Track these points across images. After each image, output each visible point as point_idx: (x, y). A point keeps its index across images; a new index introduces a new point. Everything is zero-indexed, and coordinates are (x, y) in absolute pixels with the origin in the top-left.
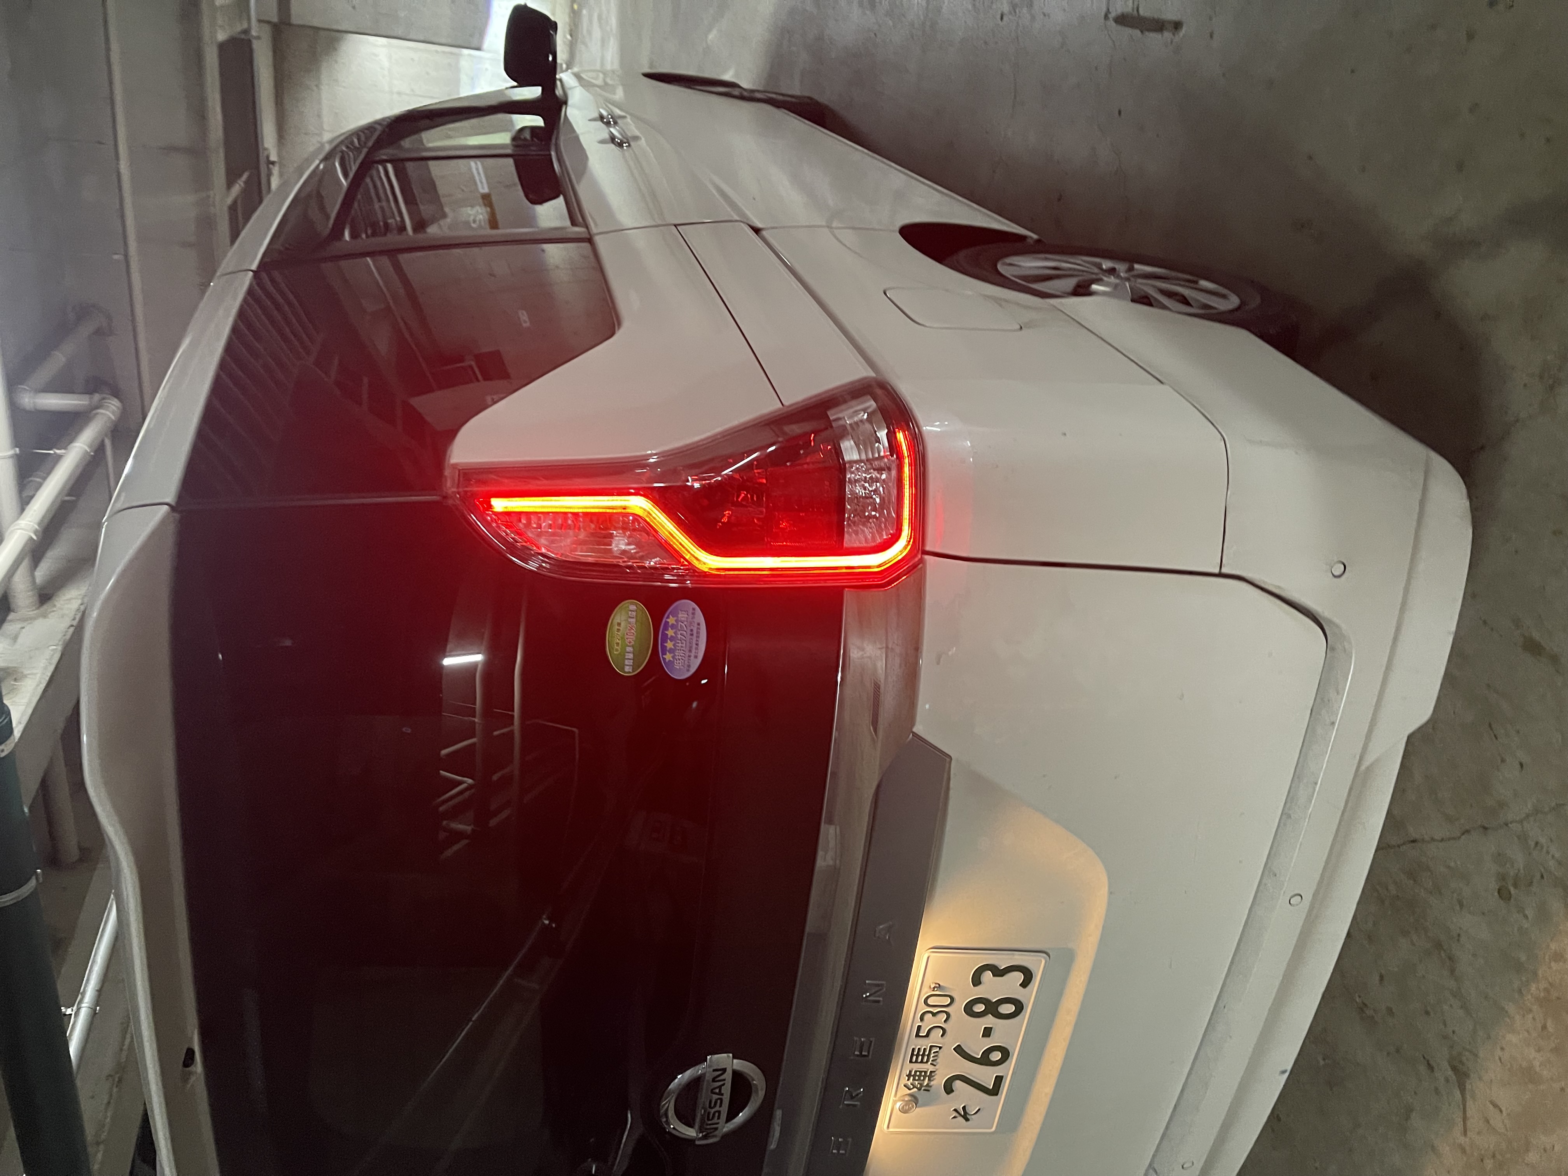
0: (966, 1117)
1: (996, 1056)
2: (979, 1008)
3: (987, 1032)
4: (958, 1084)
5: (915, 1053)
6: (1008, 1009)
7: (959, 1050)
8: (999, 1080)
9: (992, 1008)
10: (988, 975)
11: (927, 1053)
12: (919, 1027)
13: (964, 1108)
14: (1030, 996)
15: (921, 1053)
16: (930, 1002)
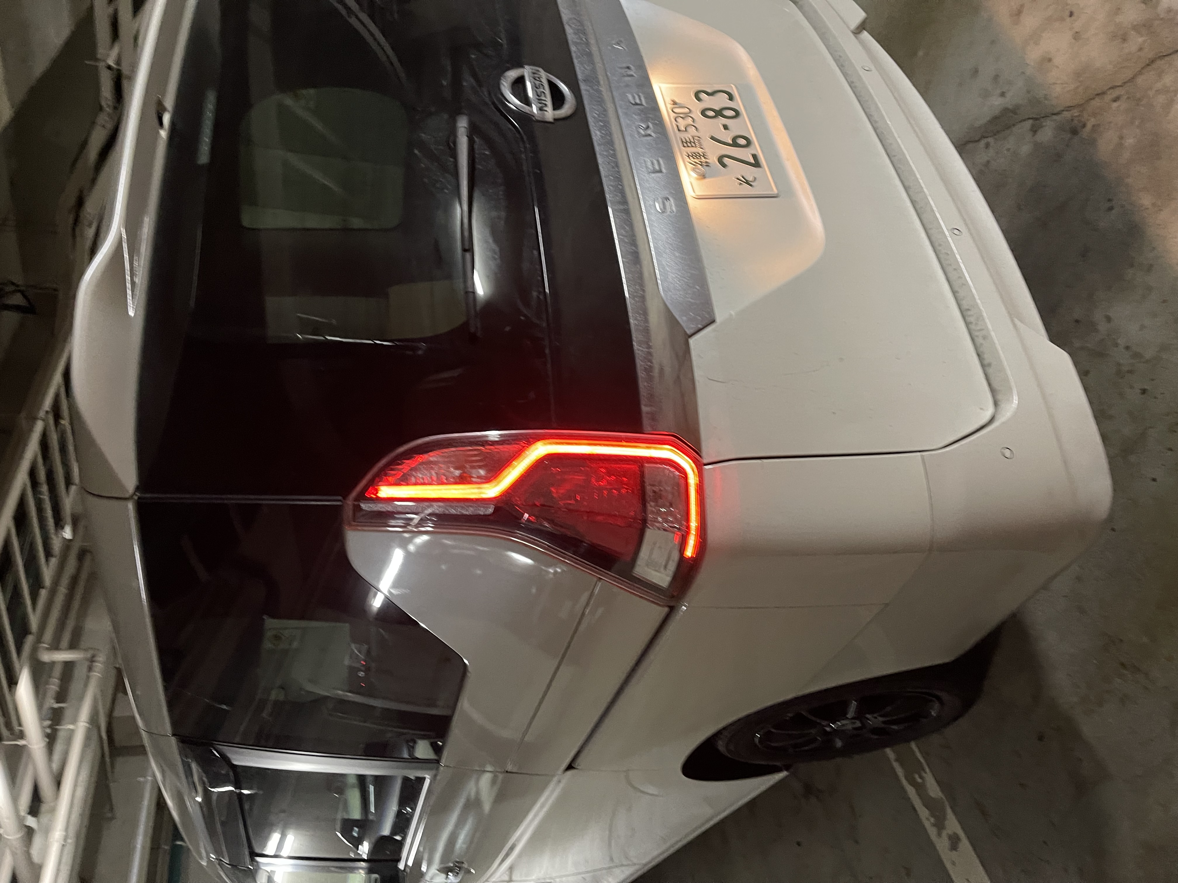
0: (747, 183)
1: (742, 142)
2: (711, 113)
3: (726, 127)
4: (726, 160)
5: (684, 140)
6: (731, 113)
7: (713, 138)
8: (755, 156)
9: (719, 113)
10: (703, 96)
11: (692, 141)
12: (677, 126)
13: (743, 177)
14: (739, 104)
15: (689, 141)
16: (676, 110)
